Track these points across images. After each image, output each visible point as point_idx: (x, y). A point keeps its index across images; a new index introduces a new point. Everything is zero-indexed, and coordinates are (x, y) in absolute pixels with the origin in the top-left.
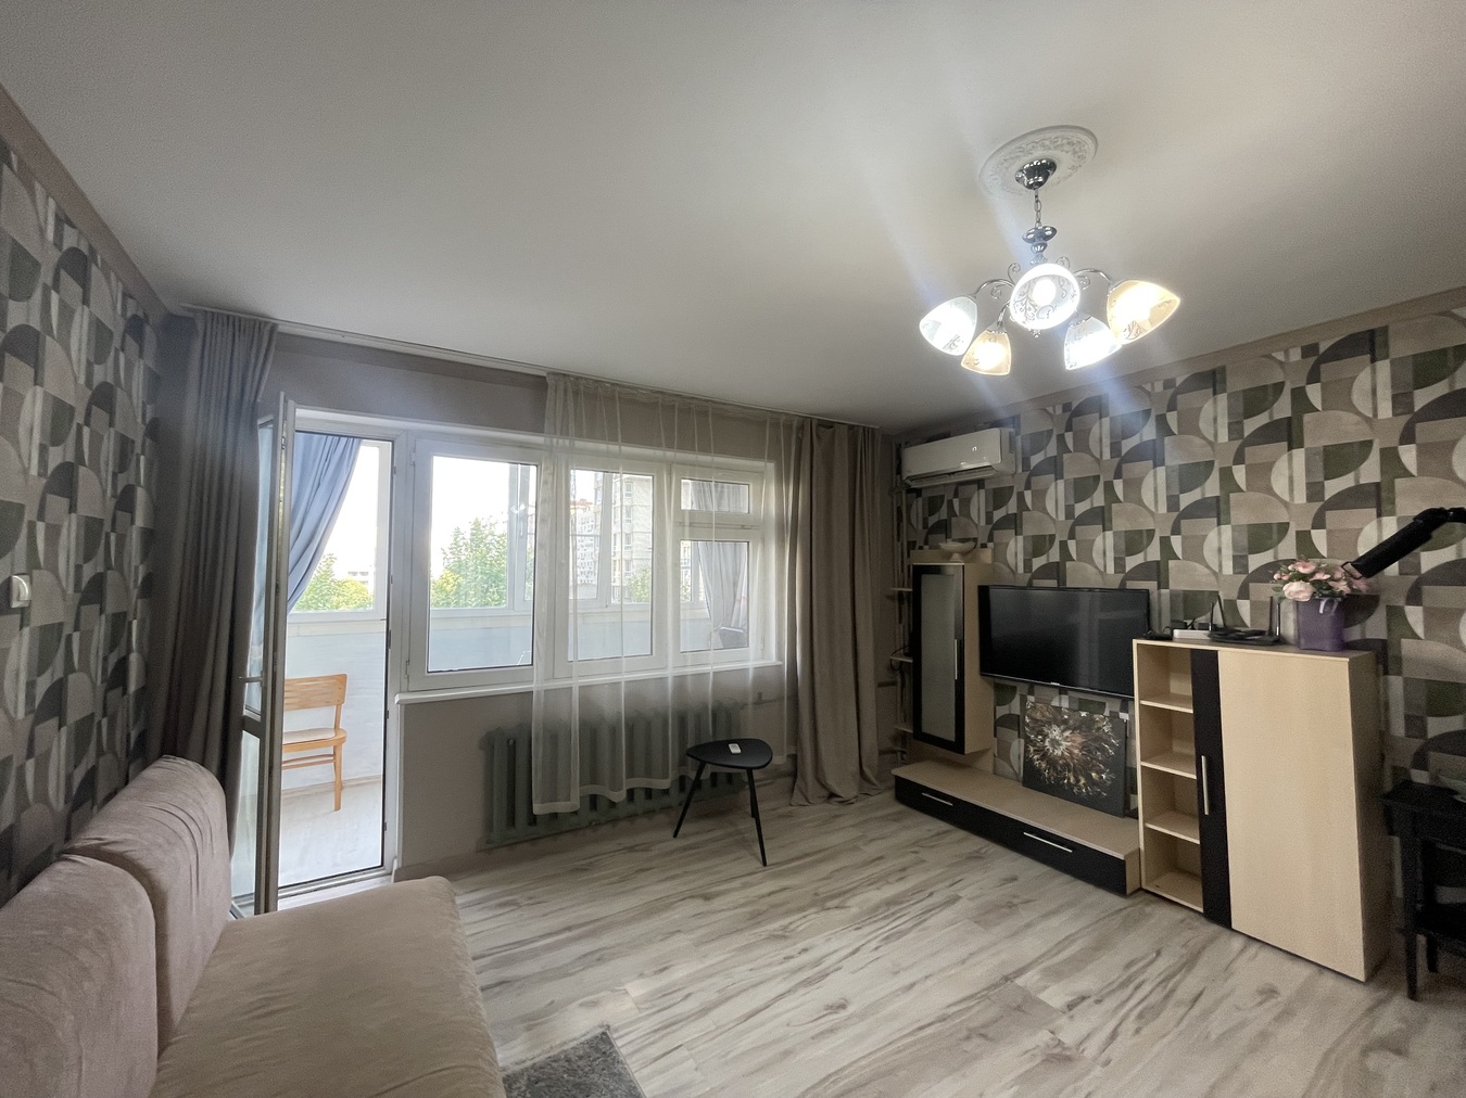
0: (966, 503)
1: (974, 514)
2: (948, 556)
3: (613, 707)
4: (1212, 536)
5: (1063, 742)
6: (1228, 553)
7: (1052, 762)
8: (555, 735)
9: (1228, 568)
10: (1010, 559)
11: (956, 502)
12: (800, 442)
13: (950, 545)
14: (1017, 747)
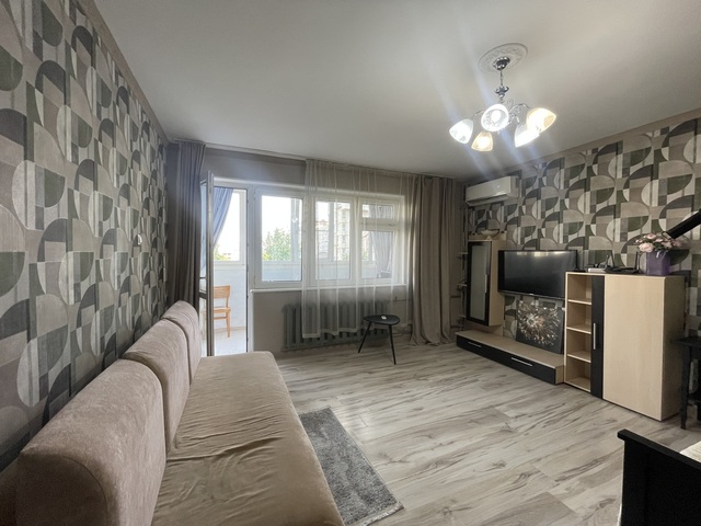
0: (495, 213)
1: (498, 217)
2: (485, 237)
3: (334, 299)
4: (611, 224)
5: (534, 321)
6: (618, 232)
7: (529, 330)
8: (310, 308)
9: (618, 239)
10: (514, 237)
11: (491, 213)
12: (416, 185)
13: (487, 232)
14: (514, 324)
